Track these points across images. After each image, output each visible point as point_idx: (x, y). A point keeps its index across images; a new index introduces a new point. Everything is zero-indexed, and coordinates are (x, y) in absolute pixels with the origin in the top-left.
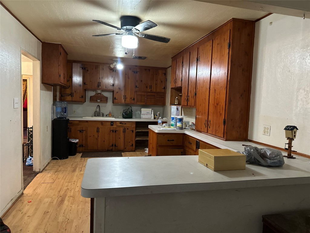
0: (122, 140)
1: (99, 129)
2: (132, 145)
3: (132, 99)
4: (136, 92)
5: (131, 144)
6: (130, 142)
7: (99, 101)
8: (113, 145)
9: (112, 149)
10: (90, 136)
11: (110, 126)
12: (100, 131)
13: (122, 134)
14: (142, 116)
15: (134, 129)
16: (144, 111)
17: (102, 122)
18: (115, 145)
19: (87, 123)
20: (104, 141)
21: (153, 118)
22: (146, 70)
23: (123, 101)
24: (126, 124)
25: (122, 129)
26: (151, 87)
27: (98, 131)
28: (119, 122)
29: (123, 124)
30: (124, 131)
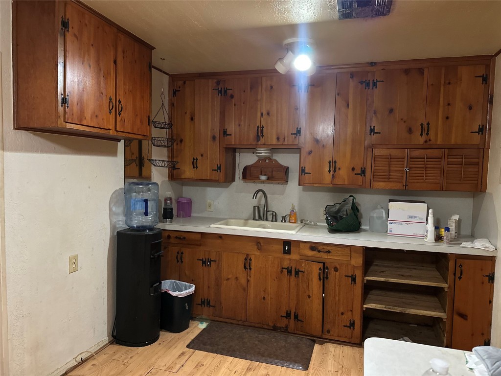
0: (315, 306)
1: (251, 260)
2: (352, 324)
3: (355, 172)
4: (372, 147)
5: (346, 318)
6: (342, 314)
7: (263, 178)
8: (288, 315)
9: (287, 327)
10: (228, 279)
11: (282, 255)
12: (252, 267)
13: (315, 284)
14: (389, 226)
15: (358, 273)
16: (398, 210)
17: (259, 242)
18: (296, 317)
19: (219, 241)
20: (264, 298)
21: (431, 236)
22: (407, 72)
23: (328, 178)
24: (329, 252)
25: (316, 269)
26: (425, 129)
27: (247, 266)
28: (309, 245)
29: (319, 251)
30: (324, 276)
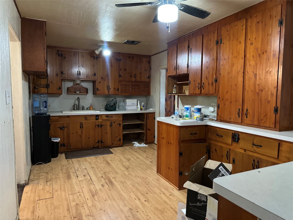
0: (109, 135)
1: (83, 124)
2: (120, 140)
3: (115, 90)
4: (120, 81)
5: (118, 139)
6: (117, 137)
7: (78, 92)
8: (99, 142)
9: (98, 146)
10: (73, 133)
11: (95, 121)
12: (84, 127)
13: (108, 128)
14: (127, 107)
15: (121, 123)
16: (129, 102)
17: (86, 117)
18: (101, 142)
19: (68, 119)
20: (89, 138)
21: (139, 109)
22: (129, 57)
23: (106, 92)
24: (112, 117)
25: (108, 123)
26: (135, 76)
27: (81, 127)
28: (105, 115)
29: (109, 117)
30: (111, 125)
